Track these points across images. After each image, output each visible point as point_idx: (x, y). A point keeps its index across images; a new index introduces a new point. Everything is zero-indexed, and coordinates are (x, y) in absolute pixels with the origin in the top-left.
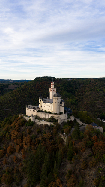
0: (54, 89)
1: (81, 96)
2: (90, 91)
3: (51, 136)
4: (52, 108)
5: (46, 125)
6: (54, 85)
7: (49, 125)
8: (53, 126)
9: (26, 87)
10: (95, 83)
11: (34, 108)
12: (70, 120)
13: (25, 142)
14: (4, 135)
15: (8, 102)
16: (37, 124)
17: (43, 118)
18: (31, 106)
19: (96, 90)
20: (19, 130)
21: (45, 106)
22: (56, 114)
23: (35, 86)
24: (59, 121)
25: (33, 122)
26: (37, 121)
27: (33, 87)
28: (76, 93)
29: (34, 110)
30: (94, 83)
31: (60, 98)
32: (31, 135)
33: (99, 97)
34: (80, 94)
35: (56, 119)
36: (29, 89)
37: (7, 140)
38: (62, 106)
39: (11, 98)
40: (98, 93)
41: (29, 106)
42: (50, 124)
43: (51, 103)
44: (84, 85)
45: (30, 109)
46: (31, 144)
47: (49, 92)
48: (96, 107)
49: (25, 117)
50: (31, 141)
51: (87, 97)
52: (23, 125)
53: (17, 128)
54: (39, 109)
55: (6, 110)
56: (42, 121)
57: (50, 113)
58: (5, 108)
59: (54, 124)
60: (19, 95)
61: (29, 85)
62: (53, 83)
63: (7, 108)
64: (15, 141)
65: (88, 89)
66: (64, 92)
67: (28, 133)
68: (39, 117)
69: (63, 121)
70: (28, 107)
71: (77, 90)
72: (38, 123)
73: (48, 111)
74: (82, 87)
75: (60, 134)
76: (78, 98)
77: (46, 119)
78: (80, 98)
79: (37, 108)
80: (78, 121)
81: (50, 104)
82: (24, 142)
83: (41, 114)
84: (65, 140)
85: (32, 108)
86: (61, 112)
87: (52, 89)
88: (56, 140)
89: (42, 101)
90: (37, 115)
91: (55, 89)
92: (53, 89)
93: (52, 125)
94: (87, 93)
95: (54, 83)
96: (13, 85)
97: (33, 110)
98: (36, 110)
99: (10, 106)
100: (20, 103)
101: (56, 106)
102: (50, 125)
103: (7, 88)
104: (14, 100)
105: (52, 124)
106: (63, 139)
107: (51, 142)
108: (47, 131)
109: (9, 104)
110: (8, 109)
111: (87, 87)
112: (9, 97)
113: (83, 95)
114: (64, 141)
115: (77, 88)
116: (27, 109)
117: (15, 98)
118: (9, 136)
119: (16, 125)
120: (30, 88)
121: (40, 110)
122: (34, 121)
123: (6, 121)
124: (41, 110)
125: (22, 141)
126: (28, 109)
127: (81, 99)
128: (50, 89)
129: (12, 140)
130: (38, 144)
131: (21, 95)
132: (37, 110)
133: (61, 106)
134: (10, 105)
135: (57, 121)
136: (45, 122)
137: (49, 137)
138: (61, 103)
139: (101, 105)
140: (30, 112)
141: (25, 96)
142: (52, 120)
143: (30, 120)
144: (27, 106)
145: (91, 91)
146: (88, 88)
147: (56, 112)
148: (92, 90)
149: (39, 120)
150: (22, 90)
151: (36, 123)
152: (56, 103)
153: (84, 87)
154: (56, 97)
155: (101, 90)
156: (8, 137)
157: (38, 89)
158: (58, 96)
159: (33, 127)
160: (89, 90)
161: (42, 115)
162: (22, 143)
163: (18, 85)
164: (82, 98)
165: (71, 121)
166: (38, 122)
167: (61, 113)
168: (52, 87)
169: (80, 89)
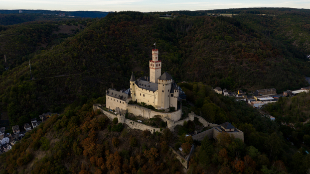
0: (158, 64)
1: (188, 47)
2: (204, 40)
3: (157, 154)
4: (156, 100)
5: (147, 133)
6: (157, 56)
7: (152, 132)
8: (159, 134)
9: (92, 32)
10: (212, 25)
11: (121, 98)
12: (187, 120)
13: (111, 164)
14: (68, 146)
15: (63, 62)
16: (128, 128)
17: (140, 117)
18: (115, 92)
19: (213, 37)
20: (96, 138)
21: (142, 95)
22: (162, 111)
23: (109, 29)
24: (169, 126)
25: (121, 124)
26: (128, 122)
27: (104, 32)
28: (180, 42)
29: (122, 101)
30: (210, 24)
31: (170, 82)
32: (119, 150)
33: (219, 50)
34: (186, 43)
35: (165, 121)
36: (97, 36)
37: (77, 156)
38: (174, 96)
39: (66, 53)
40: (217, 43)
41: (111, 91)
42: (154, 130)
43: (154, 91)
44: (193, 27)
45: (113, 98)
46: (121, 168)
47: (149, 68)
48: (214, 68)
49: (105, 112)
50: (122, 162)
51: (199, 50)
52: (102, 129)
53: (93, 135)
54: (130, 100)
55: (60, 76)
56: (138, 124)
57: (151, 108)
58: (58, 73)
59: (161, 130)
60: (81, 49)
61: (97, 29)
62: (156, 52)
63: (61, 74)
64: (92, 159)
65: (200, 36)
66: (159, 41)
67: (113, 144)
68: (132, 114)
69: (176, 124)
70: (110, 94)
71: (181, 37)
72: (131, 127)
73: (148, 103)
74: (190, 31)
75: (174, 152)
76: (184, 52)
77: (145, 120)
78: (186, 52)
79: (127, 97)
80: (201, 120)
81: (152, 92)
82: (108, 163)
83: (135, 109)
84: (185, 164)
85: (117, 96)
86: (171, 106)
87: (154, 64)
88: (167, 161)
89: (135, 85)
90: (127, 110)
91: (160, 63)
92: (156, 63)
93: (157, 132)
94: (198, 43)
95: (158, 52)
96: (67, 26)
97: (119, 100)
98: (125, 101)
99: (67, 69)
100: (83, 64)
101: (164, 97)
102: (154, 133)
103: (57, 31)
104: (73, 57)
105: (158, 130)
106: (181, 161)
107: (159, 167)
108: (149, 144)
109: (64, 65)
110: (63, 75)
111: (198, 32)
112: (64, 53)
113: (191, 46)
114: (182, 164)
115: (182, 34)
116: (107, 96)
117: (75, 54)
118: (78, 148)
119: (90, 128)
120: (99, 33)
121: (132, 101)
122: (123, 122)
123: (69, 117)
124: (134, 100)
125: (105, 160)
126: (110, 97)
127: (188, 53)
128: (150, 63)
129: (85, 156)
130: (134, 169)
131: (85, 48)
132: (128, 101)
133: (172, 96)
134: (66, 67)
135: (167, 126)
136: (144, 125)
137: (154, 156)
138: (172, 91)
139: (223, 65)
140: (113, 103)
141: (93, 50)
142: (157, 122)
143: (116, 120)
144: (108, 92)
145: (205, 38)
146: (201, 33)
147: (163, 108)
148: (207, 37)
149: (132, 121)
150: (86, 39)
151: (128, 126)
152: (163, 91)
153: (192, 32)
154: (164, 82)
155: (223, 38)
156: (78, 150)
157: (113, 37)
158: (167, 79)
159: (123, 134)
160: (201, 38)
161: (137, 111)
162: (105, 163)
163: (77, 25)
164: (191, 52)
165: (190, 122)
166: (131, 124)
167: (172, 110)
168: (154, 60)
169: (187, 35)
